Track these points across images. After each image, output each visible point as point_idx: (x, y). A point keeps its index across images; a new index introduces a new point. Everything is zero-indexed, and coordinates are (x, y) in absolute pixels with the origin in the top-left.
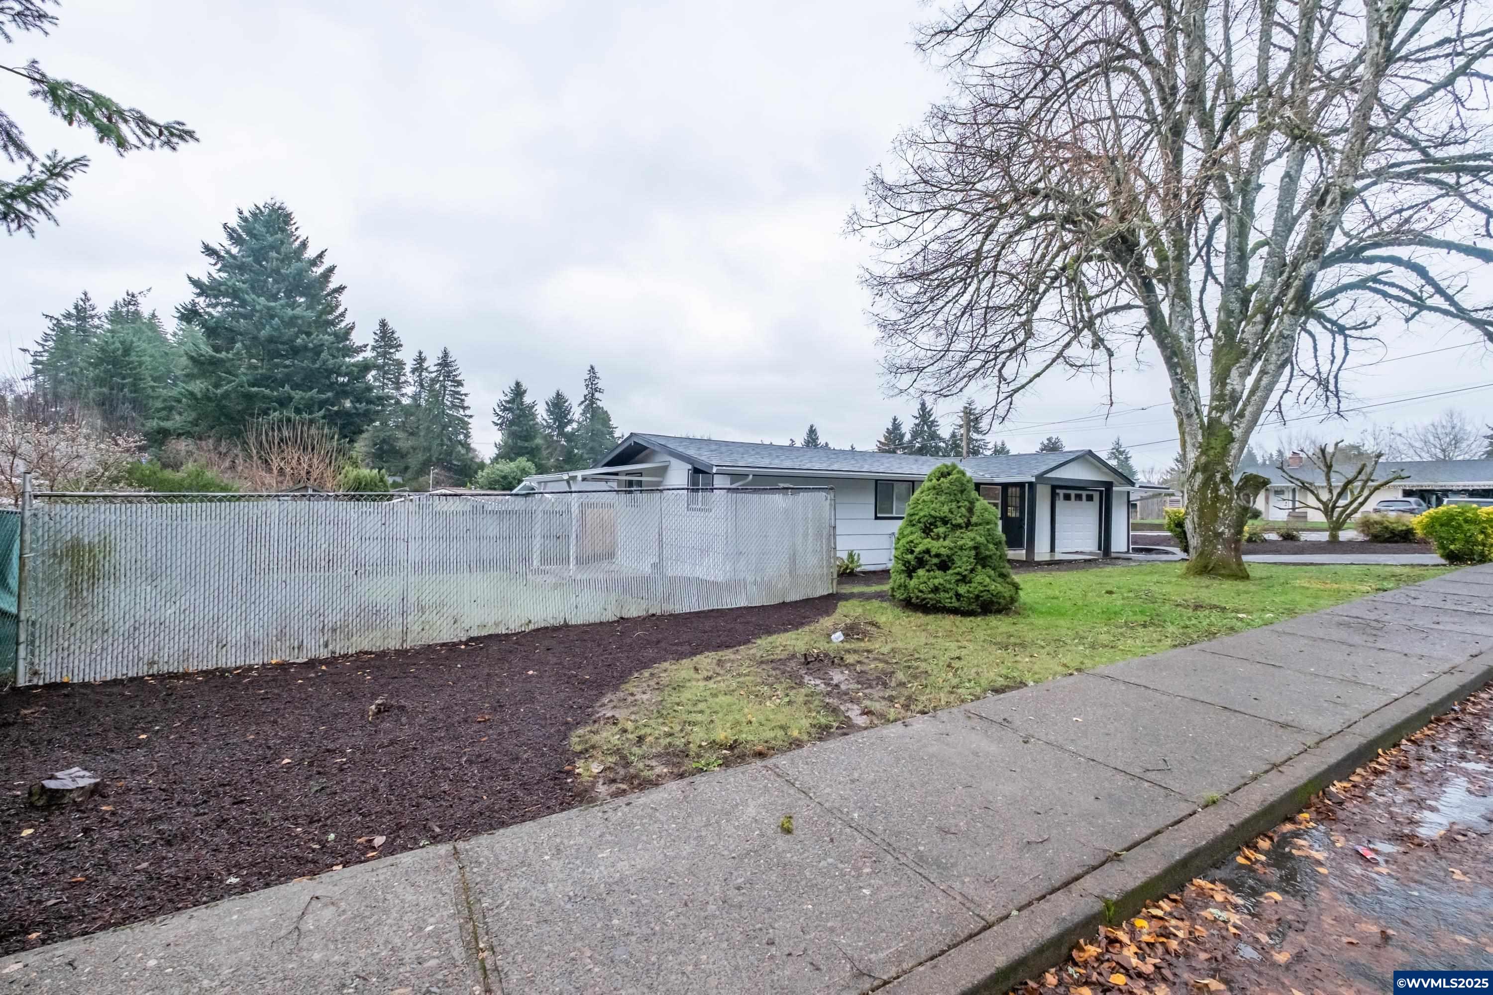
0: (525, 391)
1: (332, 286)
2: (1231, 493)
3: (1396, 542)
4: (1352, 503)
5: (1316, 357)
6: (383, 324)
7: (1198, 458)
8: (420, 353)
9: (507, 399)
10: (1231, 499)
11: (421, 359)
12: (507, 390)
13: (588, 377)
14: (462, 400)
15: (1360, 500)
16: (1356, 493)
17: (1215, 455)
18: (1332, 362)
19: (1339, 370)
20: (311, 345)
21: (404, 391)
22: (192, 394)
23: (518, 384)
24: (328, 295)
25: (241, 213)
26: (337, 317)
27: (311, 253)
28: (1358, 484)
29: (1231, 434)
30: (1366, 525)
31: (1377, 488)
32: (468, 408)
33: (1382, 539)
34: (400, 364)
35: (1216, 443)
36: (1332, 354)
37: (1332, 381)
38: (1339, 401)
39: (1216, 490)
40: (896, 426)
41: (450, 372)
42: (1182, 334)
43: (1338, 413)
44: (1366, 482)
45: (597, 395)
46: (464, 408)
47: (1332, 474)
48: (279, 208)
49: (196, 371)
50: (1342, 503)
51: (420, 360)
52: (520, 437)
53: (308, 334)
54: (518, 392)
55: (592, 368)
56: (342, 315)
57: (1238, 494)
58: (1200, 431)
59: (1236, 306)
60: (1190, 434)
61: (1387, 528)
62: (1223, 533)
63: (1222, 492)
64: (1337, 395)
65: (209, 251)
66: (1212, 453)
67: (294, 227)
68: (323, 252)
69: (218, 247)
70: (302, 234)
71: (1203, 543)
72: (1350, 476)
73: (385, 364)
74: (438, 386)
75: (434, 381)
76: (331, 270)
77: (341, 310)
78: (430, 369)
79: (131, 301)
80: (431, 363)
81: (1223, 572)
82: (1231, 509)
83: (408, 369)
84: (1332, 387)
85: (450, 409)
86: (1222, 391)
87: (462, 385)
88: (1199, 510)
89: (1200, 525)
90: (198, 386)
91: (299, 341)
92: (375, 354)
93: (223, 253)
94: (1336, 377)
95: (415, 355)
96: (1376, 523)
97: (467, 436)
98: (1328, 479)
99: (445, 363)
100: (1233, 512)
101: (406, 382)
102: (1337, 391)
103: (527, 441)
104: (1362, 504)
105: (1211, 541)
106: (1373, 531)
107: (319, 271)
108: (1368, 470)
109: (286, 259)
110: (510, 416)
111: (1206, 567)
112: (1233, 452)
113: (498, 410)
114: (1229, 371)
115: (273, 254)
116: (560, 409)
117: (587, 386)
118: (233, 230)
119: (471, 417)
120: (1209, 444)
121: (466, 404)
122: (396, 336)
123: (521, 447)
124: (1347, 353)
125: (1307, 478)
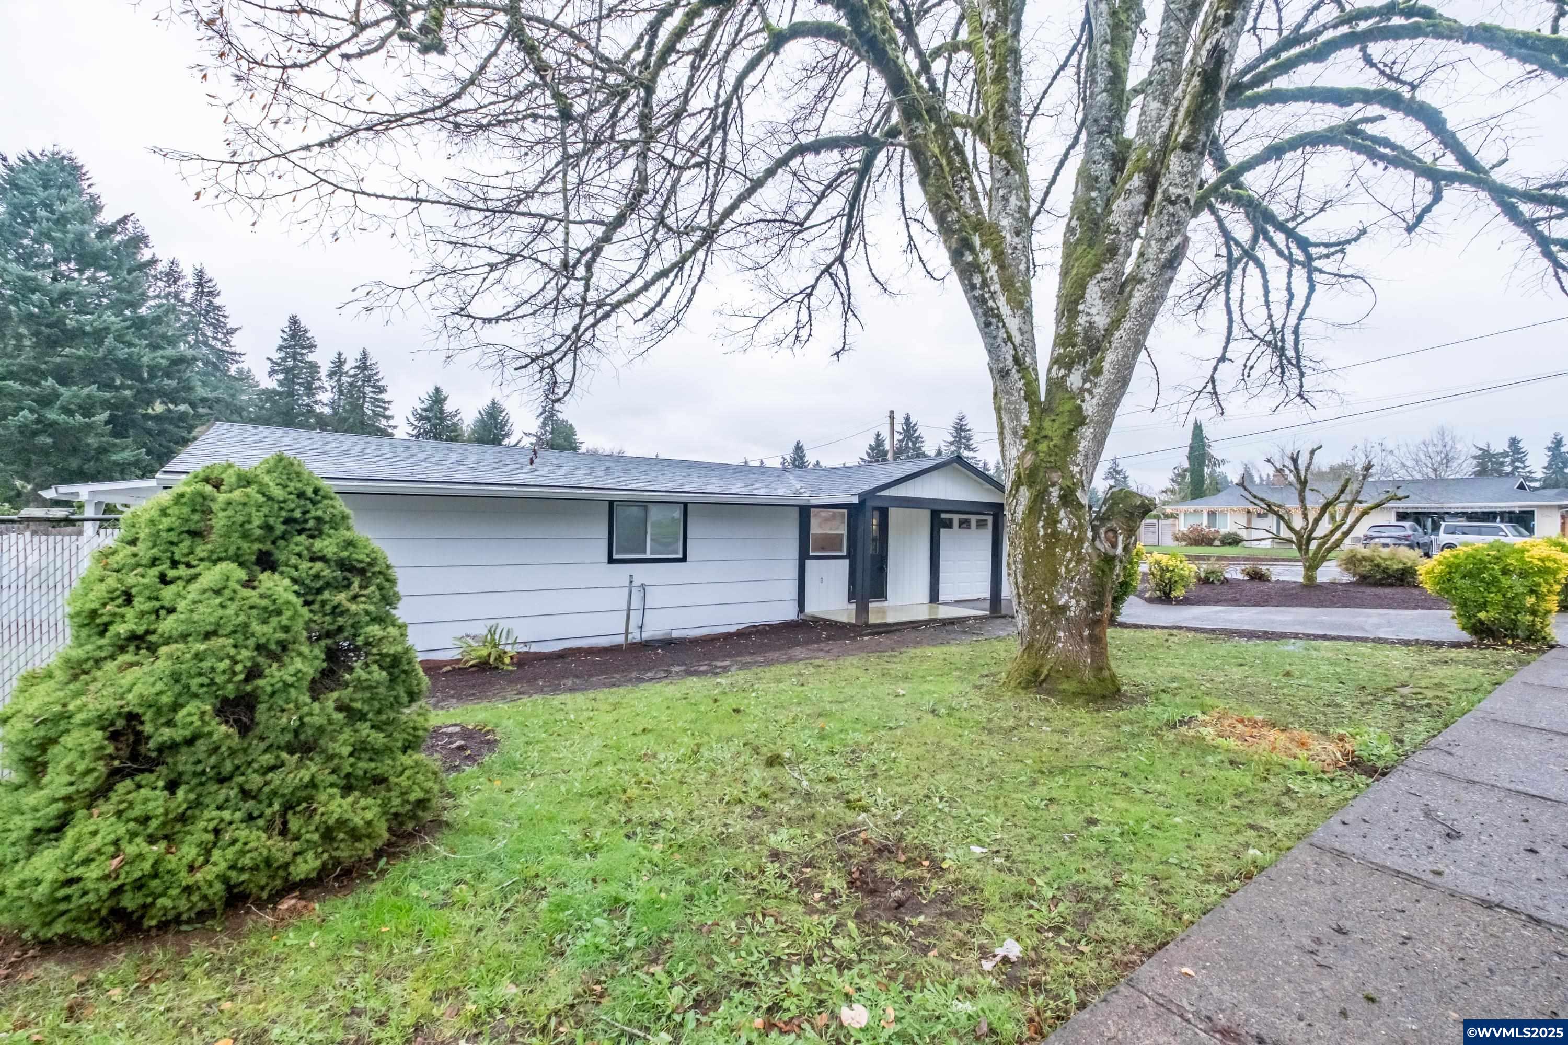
0: (446, 398)
2: (1080, 528)
3: (1391, 585)
4: (1332, 532)
5: (1267, 303)
6: (294, 321)
7: (1022, 457)
8: (340, 354)
9: (424, 406)
10: (1081, 540)
12: (424, 397)
14: (385, 409)
15: (1345, 528)
16: (1338, 519)
17: (1050, 453)
18: (1289, 304)
19: (1300, 318)
21: (318, 398)
23: (437, 390)
28: (1340, 508)
29: (1080, 408)
30: (1352, 562)
31: (1365, 513)
32: (391, 417)
33: (1371, 580)
34: (314, 367)
35: (1055, 429)
36: (1289, 289)
37: (1289, 339)
38: (1302, 375)
39: (1052, 522)
40: (879, 442)
41: (370, 376)
42: (1005, 222)
43: (1300, 395)
44: (1351, 504)
46: (388, 417)
47: (1308, 494)
50: (1321, 531)
51: (340, 362)
54: (438, 398)
57: (1095, 529)
58: (1025, 405)
59: (1103, 169)
60: (1008, 411)
61: (1378, 566)
62: (1065, 608)
63: (1063, 525)
64: (1298, 367)
66: (1043, 447)
71: (1033, 625)
72: (1331, 496)
73: (295, 367)
74: (357, 392)
75: (353, 386)
78: (349, 373)
80: (349, 366)
81: (1064, 686)
82: (1080, 560)
83: (324, 372)
84: (1291, 353)
85: (372, 419)
86: (1069, 327)
87: (384, 391)
88: (1024, 561)
89: (1025, 588)
92: (282, 354)
94: (1296, 332)
95: (334, 356)
96: (1364, 558)
98: (1302, 500)
99: (364, 365)
100: (1085, 566)
101: (320, 387)
102: (1298, 359)
104: (1346, 534)
105: (1045, 624)
106: (1360, 570)
107: (116, 238)
108: (1353, 487)
110: (428, 426)
111: (1036, 673)
112: (1083, 445)
113: (414, 420)
114: (1083, 287)
116: (496, 419)
119: (394, 427)
120: (1040, 428)
121: (387, 413)
122: (309, 335)
124: (1312, 289)
125: (1274, 498)
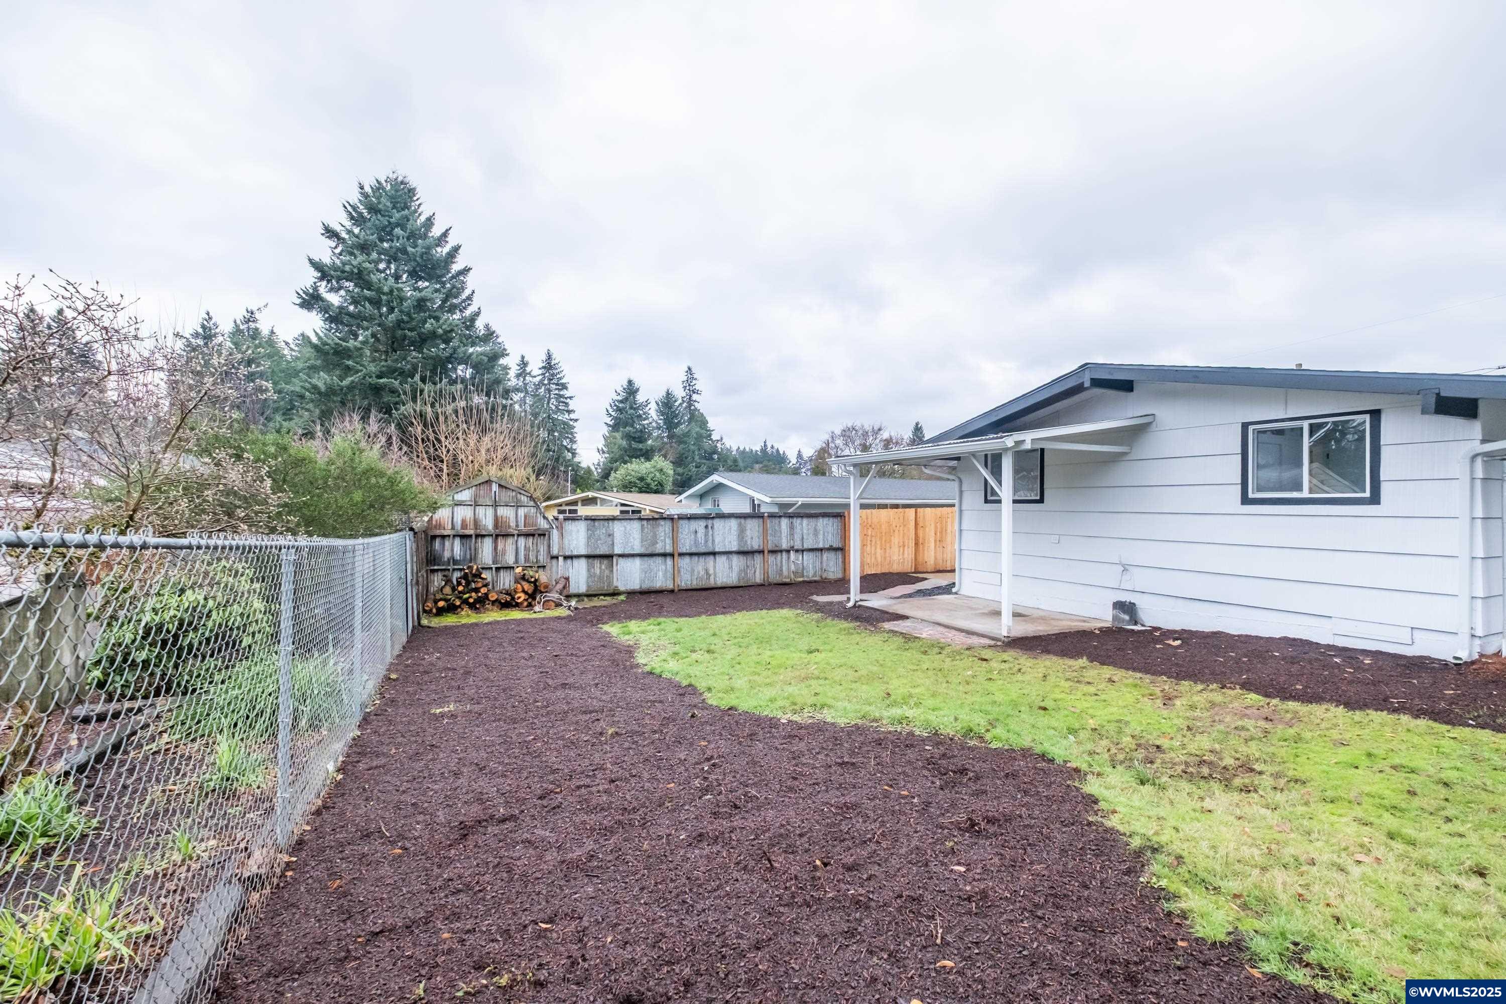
0: (638, 390)
1: (455, 268)
8: (523, 357)
9: (620, 398)
11: (524, 364)
12: (619, 389)
13: (685, 378)
14: (567, 404)
20: (440, 331)
22: (315, 387)
23: (630, 382)
24: (453, 277)
25: (362, 188)
26: (464, 301)
27: (436, 231)
32: (573, 411)
34: (505, 370)
41: (554, 375)
45: (695, 397)
46: (569, 412)
48: (402, 183)
49: (319, 362)
52: (634, 439)
53: (437, 319)
54: (631, 390)
55: (689, 369)
56: (469, 298)
65: (330, 233)
67: (417, 203)
68: (447, 230)
69: (338, 228)
70: (425, 212)
74: (542, 390)
75: (538, 386)
76: (456, 249)
77: (467, 292)
78: (533, 373)
79: (250, 317)
80: (535, 367)
83: (512, 374)
85: (556, 413)
87: (566, 388)
90: (322, 380)
91: (427, 325)
93: (344, 235)
95: (518, 360)
97: (573, 441)
99: (549, 366)
103: (640, 442)
107: (445, 250)
109: (413, 236)
110: (623, 416)
113: (610, 411)
115: (398, 231)
116: (670, 408)
117: (685, 387)
118: (354, 208)
119: (576, 420)
121: (571, 408)
122: (500, 340)
123: (635, 449)
